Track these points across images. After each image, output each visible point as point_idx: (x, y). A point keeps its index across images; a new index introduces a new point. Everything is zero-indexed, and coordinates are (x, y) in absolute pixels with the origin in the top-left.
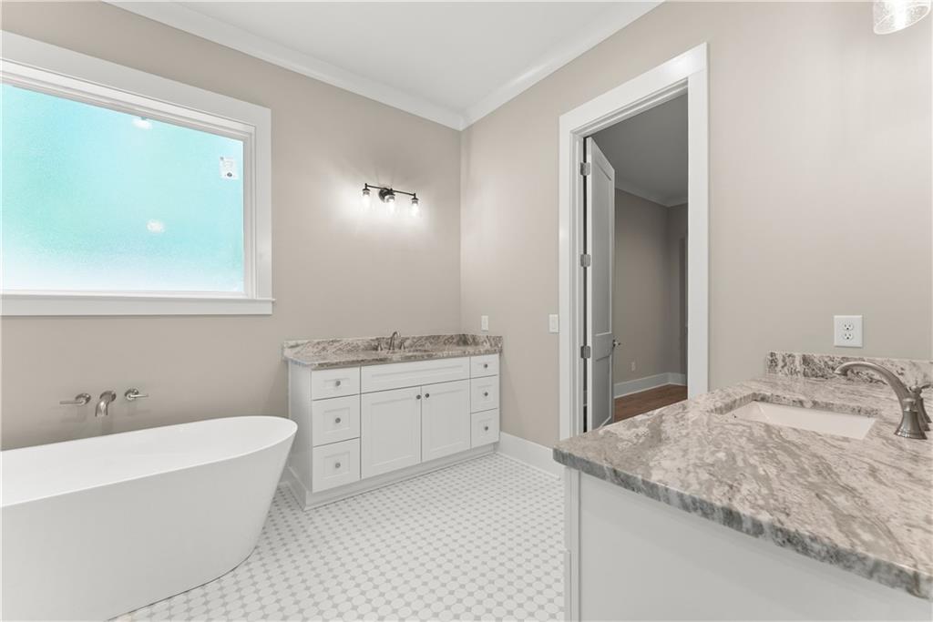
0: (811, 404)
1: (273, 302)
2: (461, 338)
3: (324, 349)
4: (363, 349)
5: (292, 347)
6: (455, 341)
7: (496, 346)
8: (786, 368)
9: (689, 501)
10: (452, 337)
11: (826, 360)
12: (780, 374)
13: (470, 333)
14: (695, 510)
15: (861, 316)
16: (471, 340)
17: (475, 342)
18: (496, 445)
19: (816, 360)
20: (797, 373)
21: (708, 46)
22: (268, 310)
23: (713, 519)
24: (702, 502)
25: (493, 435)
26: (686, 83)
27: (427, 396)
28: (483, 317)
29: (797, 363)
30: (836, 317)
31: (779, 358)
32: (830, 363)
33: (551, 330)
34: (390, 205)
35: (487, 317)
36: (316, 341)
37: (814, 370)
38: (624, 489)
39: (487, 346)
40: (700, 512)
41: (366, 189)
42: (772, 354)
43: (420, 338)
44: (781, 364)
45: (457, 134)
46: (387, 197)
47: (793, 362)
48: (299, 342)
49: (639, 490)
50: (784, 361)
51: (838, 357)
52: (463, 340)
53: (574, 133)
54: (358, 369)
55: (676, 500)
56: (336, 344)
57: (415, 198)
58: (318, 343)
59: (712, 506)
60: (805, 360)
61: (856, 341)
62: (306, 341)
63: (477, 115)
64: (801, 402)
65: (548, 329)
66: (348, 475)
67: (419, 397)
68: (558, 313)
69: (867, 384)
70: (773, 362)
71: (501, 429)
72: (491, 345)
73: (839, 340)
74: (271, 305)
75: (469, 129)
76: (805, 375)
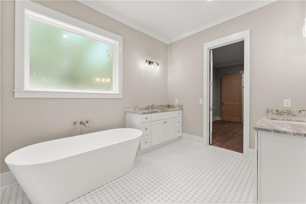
0: (286, 120)
1: (123, 95)
2: (168, 106)
3: (135, 109)
4: (145, 109)
5: (127, 108)
6: (166, 107)
7: (181, 108)
8: (271, 113)
9: (295, 133)
10: (166, 106)
11: (282, 110)
12: (270, 114)
13: (171, 104)
14: (297, 135)
15: (290, 100)
16: (172, 106)
17: (173, 107)
18: (180, 137)
19: (280, 111)
20: (274, 114)
21: (250, 30)
22: (121, 97)
23: (302, 136)
24: (299, 133)
25: (180, 134)
26: (244, 39)
27: (166, 122)
28: (176, 100)
29: (274, 111)
30: (284, 100)
31: (270, 110)
32: (283, 111)
33: (200, 103)
34: (152, 66)
35: (177, 100)
36: (133, 106)
37: (279, 113)
38: (277, 133)
39: (178, 108)
40: (298, 135)
41: (146, 61)
42: (268, 109)
43: (158, 106)
44: (270, 111)
45: (167, 45)
46: (151, 64)
47: (273, 111)
48: (129, 107)
49: (282, 133)
50: (271, 111)
51: (285, 110)
52: (169, 106)
53: (208, 48)
54: (151, 114)
55: (292, 134)
56: (138, 107)
57: (158, 64)
58: (134, 107)
59: (301, 134)
60: (277, 111)
61: (289, 106)
62: (131, 106)
63: (174, 40)
64: (284, 120)
65: (199, 103)
66: (148, 145)
67: (164, 123)
68: (203, 98)
69: (293, 116)
70: (268, 111)
71: (182, 132)
72: (179, 108)
73: (285, 105)
74: (122, 96)
75: (171, 44)
76: (277, 114)
